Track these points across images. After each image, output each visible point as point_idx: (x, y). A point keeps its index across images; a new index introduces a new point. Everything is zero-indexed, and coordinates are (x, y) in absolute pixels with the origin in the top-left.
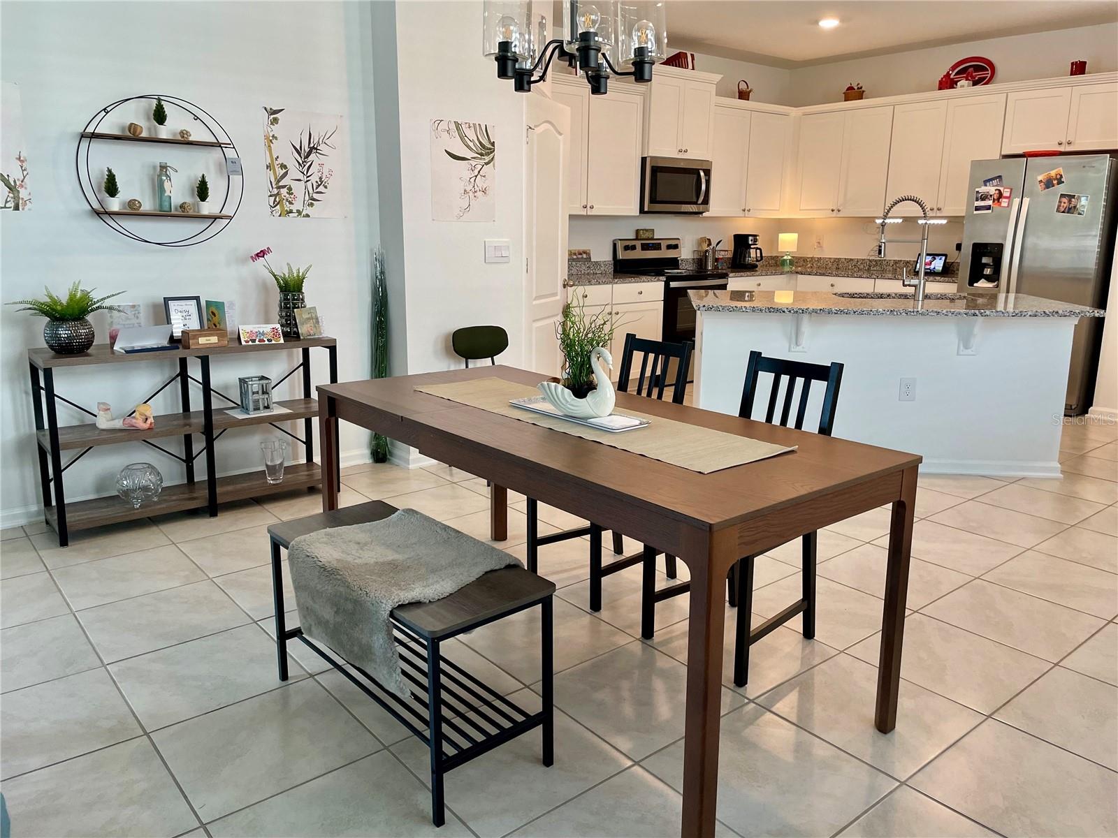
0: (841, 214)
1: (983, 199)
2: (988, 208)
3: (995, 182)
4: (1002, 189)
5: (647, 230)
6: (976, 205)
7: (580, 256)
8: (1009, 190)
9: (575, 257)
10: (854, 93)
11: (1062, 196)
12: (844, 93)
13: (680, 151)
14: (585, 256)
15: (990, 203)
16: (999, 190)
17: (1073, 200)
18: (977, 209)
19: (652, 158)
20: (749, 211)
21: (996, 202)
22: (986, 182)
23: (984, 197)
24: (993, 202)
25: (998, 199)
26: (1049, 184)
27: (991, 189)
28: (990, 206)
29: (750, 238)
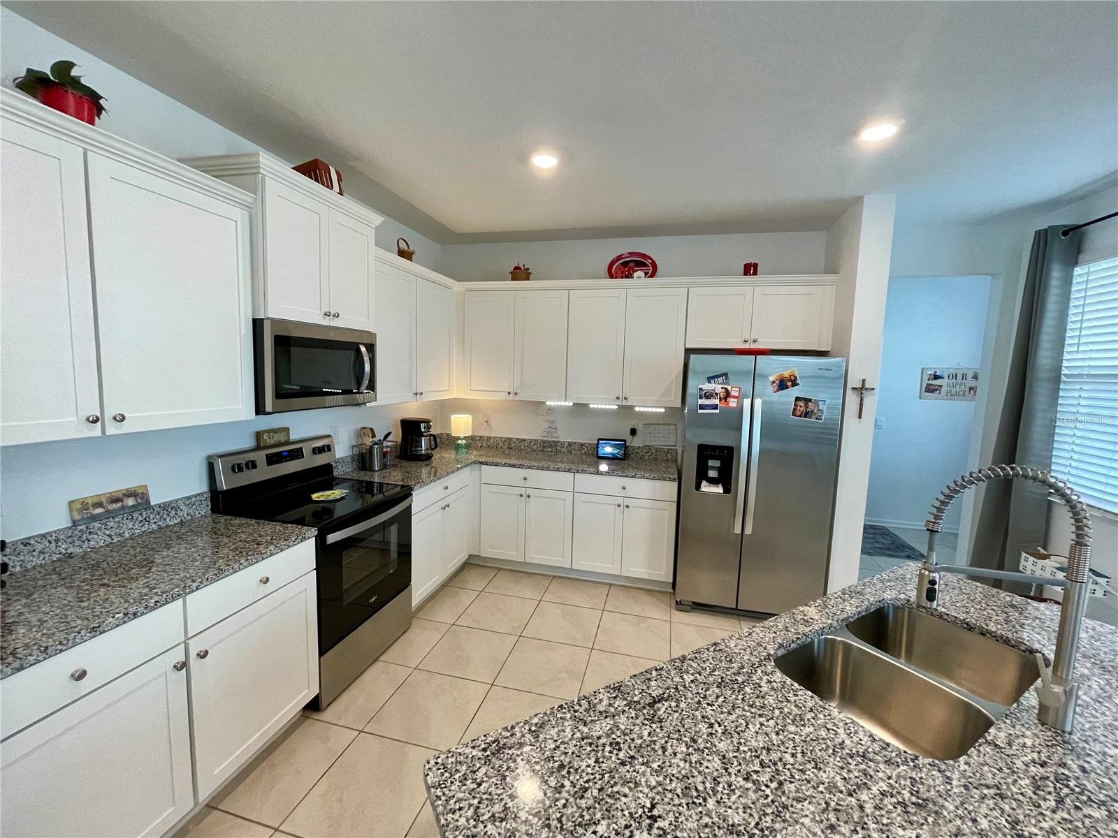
0: (517, 398)
1: (708, 398)
2: (715, 407)
3: (720, 380)
4: (729, 388)
5: (275, 431)
6: (699, 403)
7: (115, 506)
8: (738, 389)
9: (99, 511)
10: (520, 273)
11: (798, 399)
12: (511, 273)
13: (327, 314)
14: (130, 502)
15: (717, 402)
16: (726, 389)
17: (810, 404)
18: (702, 407)
19: (275, 322)
20: (421, 394)
21: (723, 401)
22: (709, 380)
23: (709, 395)
24: (720, 401)
25: (725, 399)
26: (782, 385)
27: (717, 387)
28: (717, 405)
29: (423, 425)
